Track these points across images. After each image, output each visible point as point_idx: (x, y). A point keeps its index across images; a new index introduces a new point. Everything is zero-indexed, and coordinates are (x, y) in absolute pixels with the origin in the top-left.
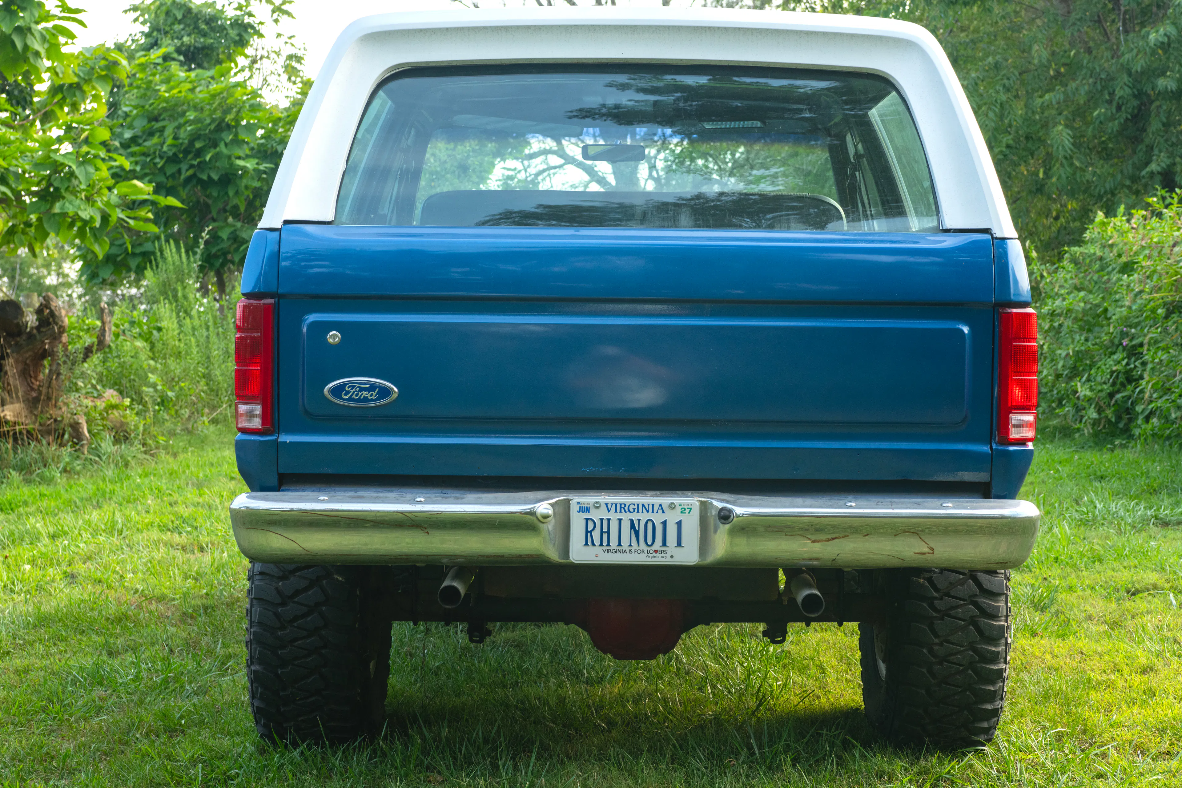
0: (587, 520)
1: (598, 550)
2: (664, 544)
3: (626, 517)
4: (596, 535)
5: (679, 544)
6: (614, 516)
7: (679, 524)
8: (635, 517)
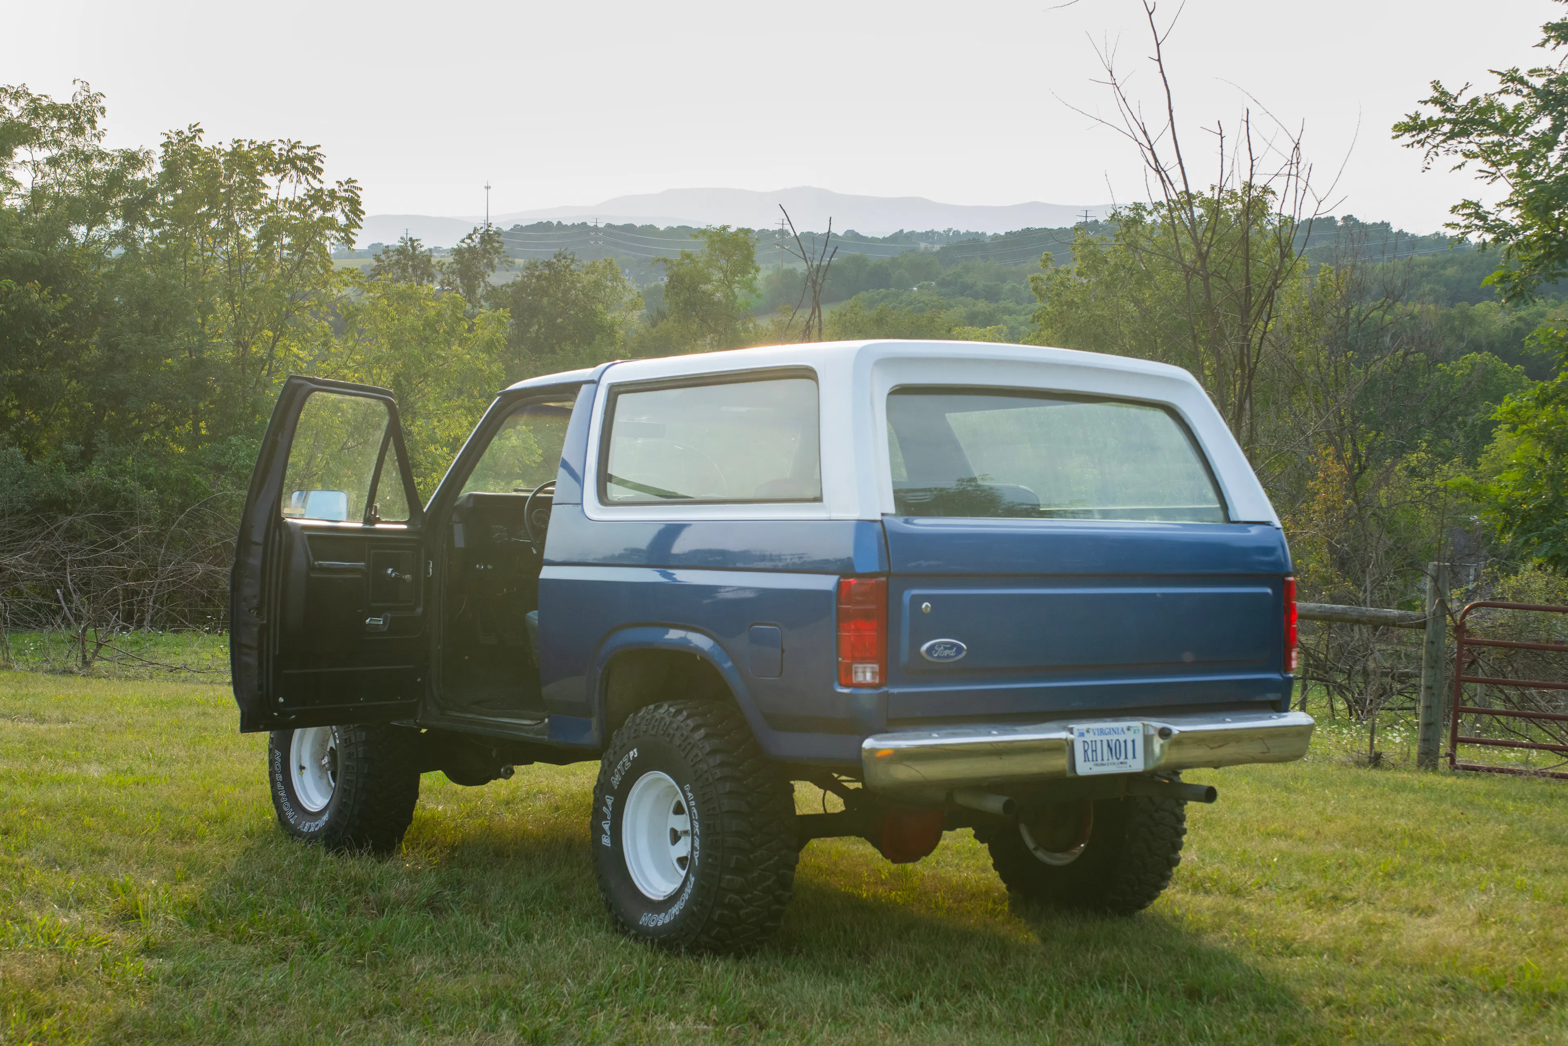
0: (1084, 742)
1: (1091, 764)
2: (1126, 757)
3: (1105, 738)
4: (1090, 752)
5: (1134, 757)
6: (1098, 738)
7: (1133, 741)
8: (1109, 737)
